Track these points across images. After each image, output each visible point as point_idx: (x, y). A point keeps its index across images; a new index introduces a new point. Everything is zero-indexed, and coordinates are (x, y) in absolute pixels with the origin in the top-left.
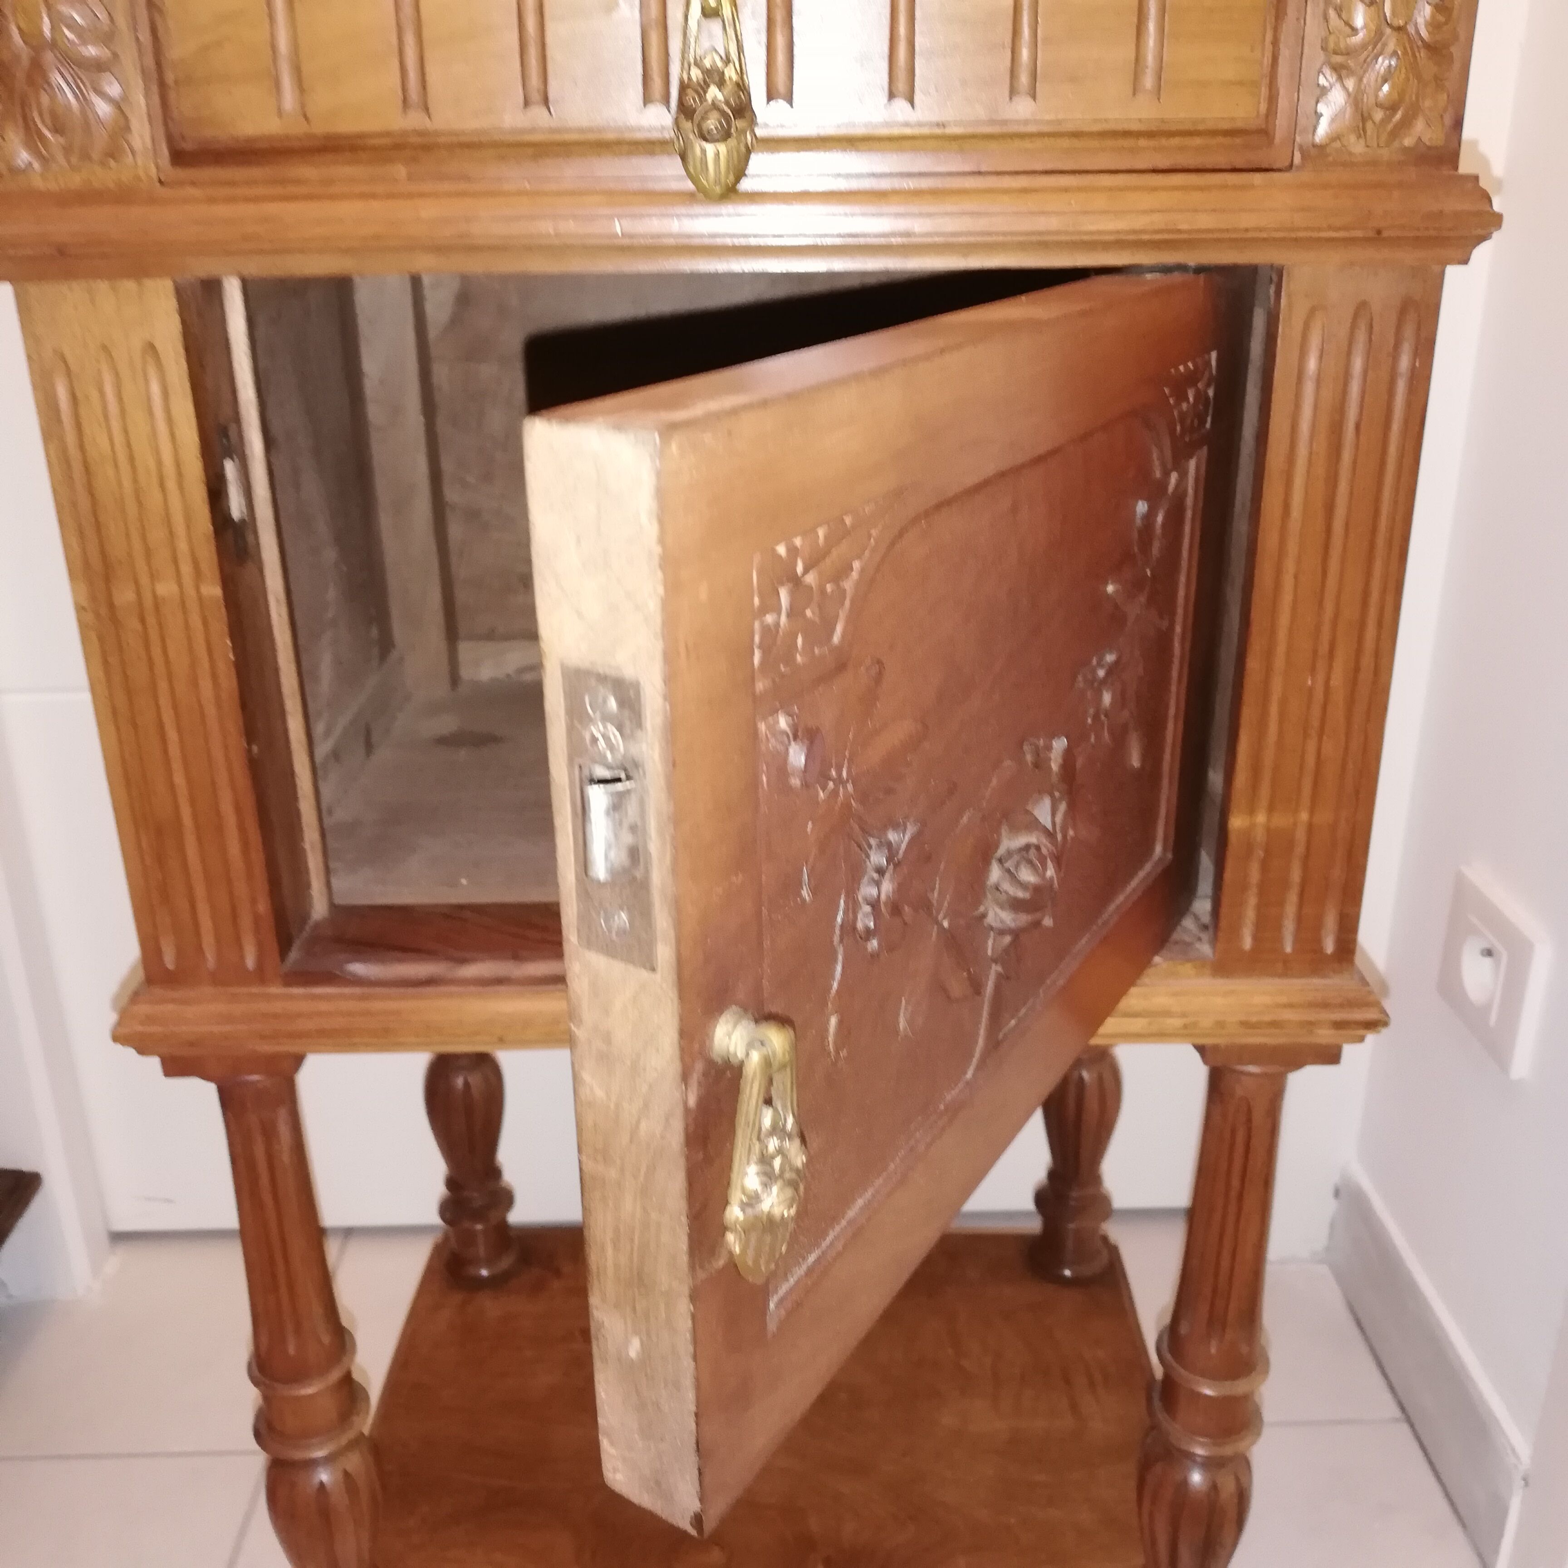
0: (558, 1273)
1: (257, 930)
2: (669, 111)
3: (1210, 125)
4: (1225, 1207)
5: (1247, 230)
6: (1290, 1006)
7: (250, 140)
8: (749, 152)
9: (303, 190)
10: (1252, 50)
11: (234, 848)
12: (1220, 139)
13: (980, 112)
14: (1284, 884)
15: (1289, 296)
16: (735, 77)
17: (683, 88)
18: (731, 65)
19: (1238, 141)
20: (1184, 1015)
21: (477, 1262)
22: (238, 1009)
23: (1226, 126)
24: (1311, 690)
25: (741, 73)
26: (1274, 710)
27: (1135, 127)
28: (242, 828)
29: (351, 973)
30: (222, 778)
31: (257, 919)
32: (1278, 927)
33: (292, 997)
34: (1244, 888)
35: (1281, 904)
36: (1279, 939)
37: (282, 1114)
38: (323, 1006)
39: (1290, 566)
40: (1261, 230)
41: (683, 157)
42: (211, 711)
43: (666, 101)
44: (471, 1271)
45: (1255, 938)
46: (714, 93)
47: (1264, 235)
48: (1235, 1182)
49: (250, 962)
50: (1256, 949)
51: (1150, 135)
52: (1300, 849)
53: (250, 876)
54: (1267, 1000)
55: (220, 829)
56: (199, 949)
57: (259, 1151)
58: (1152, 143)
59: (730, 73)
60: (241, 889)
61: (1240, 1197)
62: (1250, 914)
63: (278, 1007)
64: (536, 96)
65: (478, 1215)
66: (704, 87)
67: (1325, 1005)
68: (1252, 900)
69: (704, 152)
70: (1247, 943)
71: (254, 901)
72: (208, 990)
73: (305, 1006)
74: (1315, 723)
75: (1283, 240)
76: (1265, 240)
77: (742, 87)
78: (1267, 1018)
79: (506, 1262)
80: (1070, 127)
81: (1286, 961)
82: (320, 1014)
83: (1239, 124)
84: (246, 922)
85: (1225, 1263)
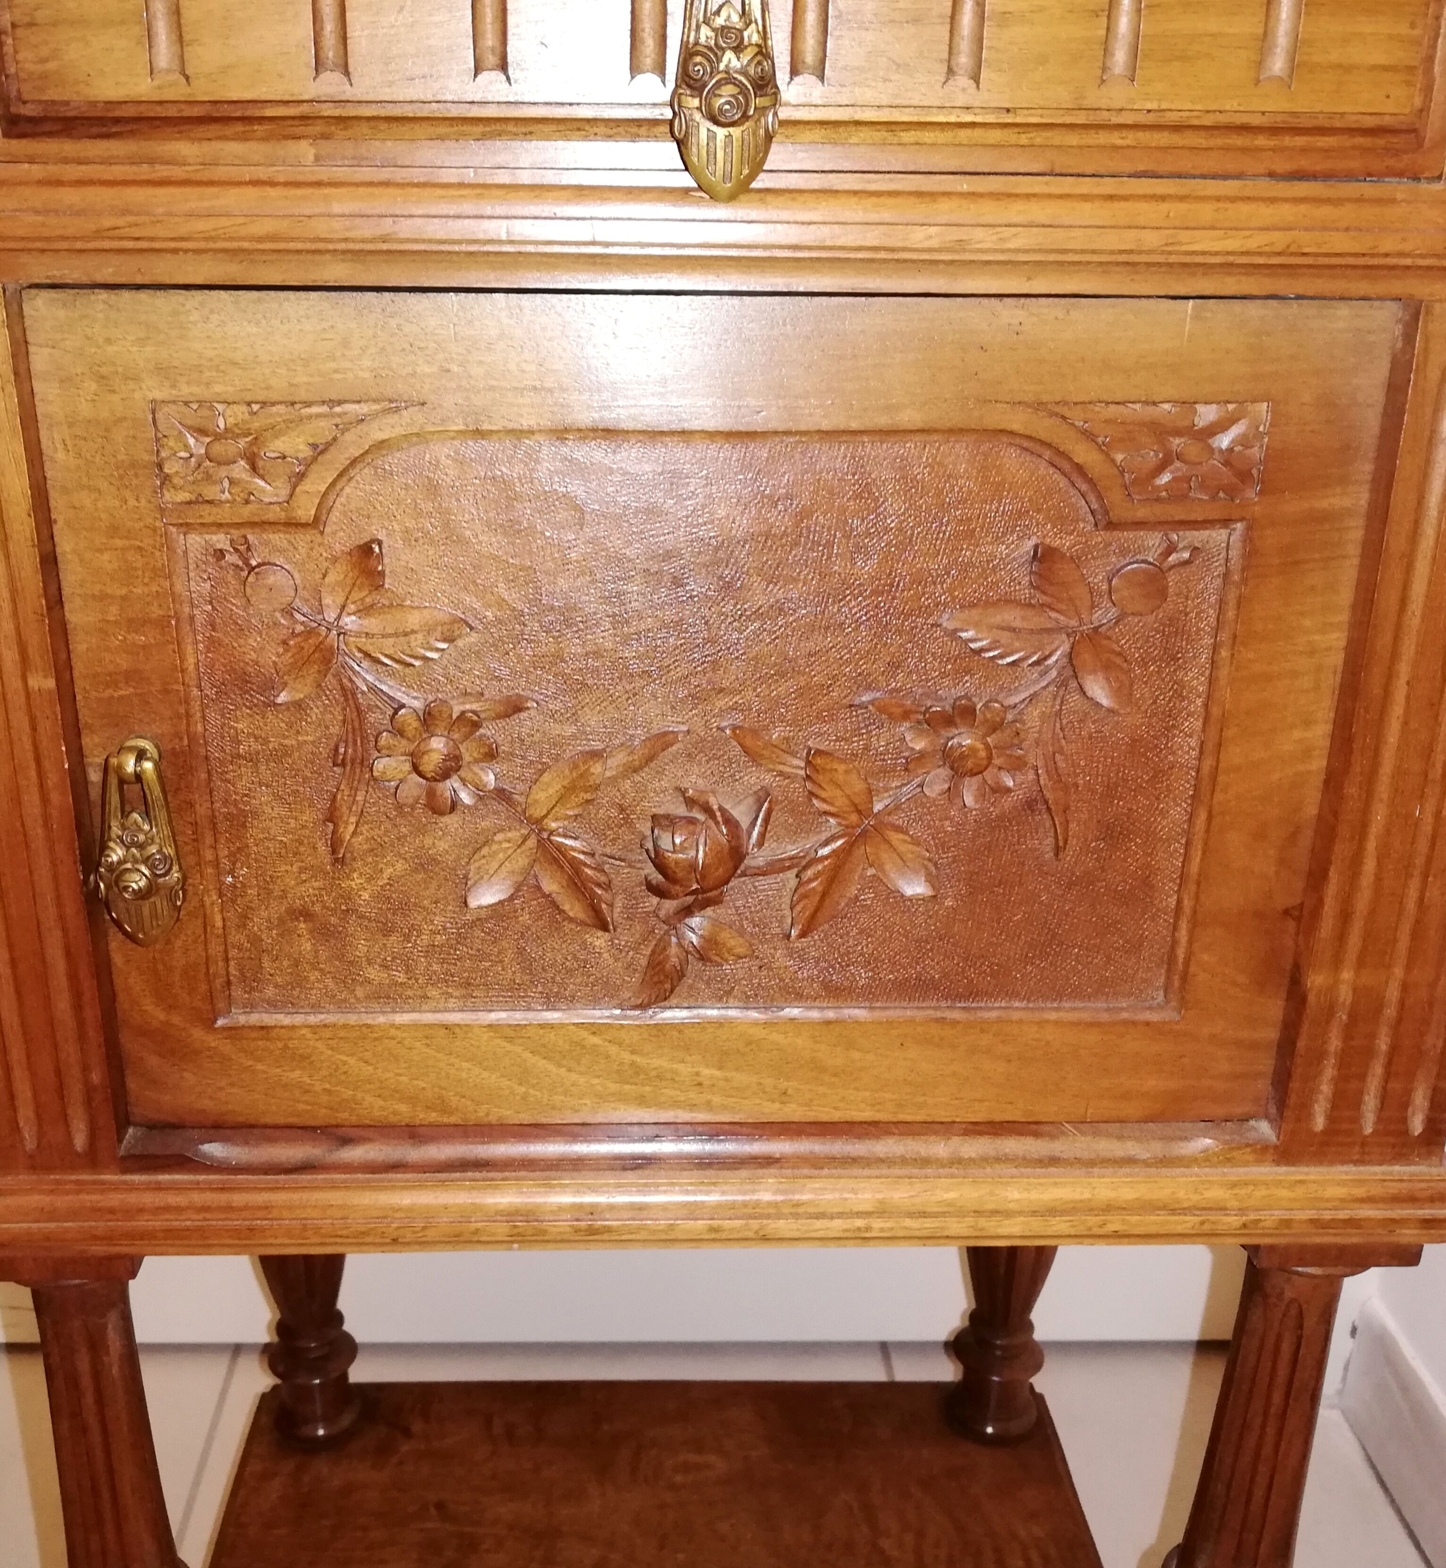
0: (407, 1433)
1: (88, 1101)
2: (664, 82)
3: (1351, 121)
4: (1263, 1427)
5: (1387, 255)
6: (1370, 1200)
7: (110, 104)
8: (769, 138)
9: (177, 172)
10: (1413, 26)
11: (63, 1004)
12: (1359, 140)
13: (1062, 95)
14: (1369, 1052)
15: (1427, 340)
16: (755, 38)
17: (688, 53)
18: (753, 25)
19: (1380, 142)
20: (1242, 1211)
21: (314, 1421)
22: (62, 1202)
23: (1370, 122)
24: (1417, 823)
25: (764, 34)
26: (1371, 845)
27: (1256, 120)
28: (73, 977)
29: (205, 1155)
30: (49, 916)
31: (89, 1091)
32: (1357, 1104)
33: (132, 1188)
34: (1321, 1055)
35: (1362, 1077)
36: (1356, 1119)
37: (113, 1320)
38: (173, 1199)
39: (1404, 670)
40: (1401, 254)
41: (681, 144)
42: (37, 832)
43: (661, 70)
44: (305, 1431)
45: (1331, 1119)
46: (730, 60)
47: (1408, 262)
48: (1277, 1398)
49: (80, 1141)
50: (1331, 1131)
51: (1274, 131)
52: (1390, 1012)
53: (82, 1037)
54: (1341, 1192)
55: (44, 978)
56: (16, 1128)
57: (83, 1363)
58: (1272, 142)
59: (752, 35)
60: (70, 1051)
61: (1283, 1415)
62: (1326, 1089)
63: (114, 1199)
64: (491, 59)
65: (315, 1369)
66: (717, 51)
67: (1412, 1199)
68: (1329, 1072)
69: (712, 136)
70: (1319, 1123)
71: (86, 1069)
72: (25, 1178)
73: (149, 1199)
74: (1420, 861)
75: (1429, 268)
76: (1408, 268)
77: (763, 52)
78: (1343, 1215)
79: (346, 1420)
80: (1172, 118)
81: (1364, 1143)
82: (167, 1209)
83: (1387, 121)
84: (75, 1092)
85: (1259, 1493)
